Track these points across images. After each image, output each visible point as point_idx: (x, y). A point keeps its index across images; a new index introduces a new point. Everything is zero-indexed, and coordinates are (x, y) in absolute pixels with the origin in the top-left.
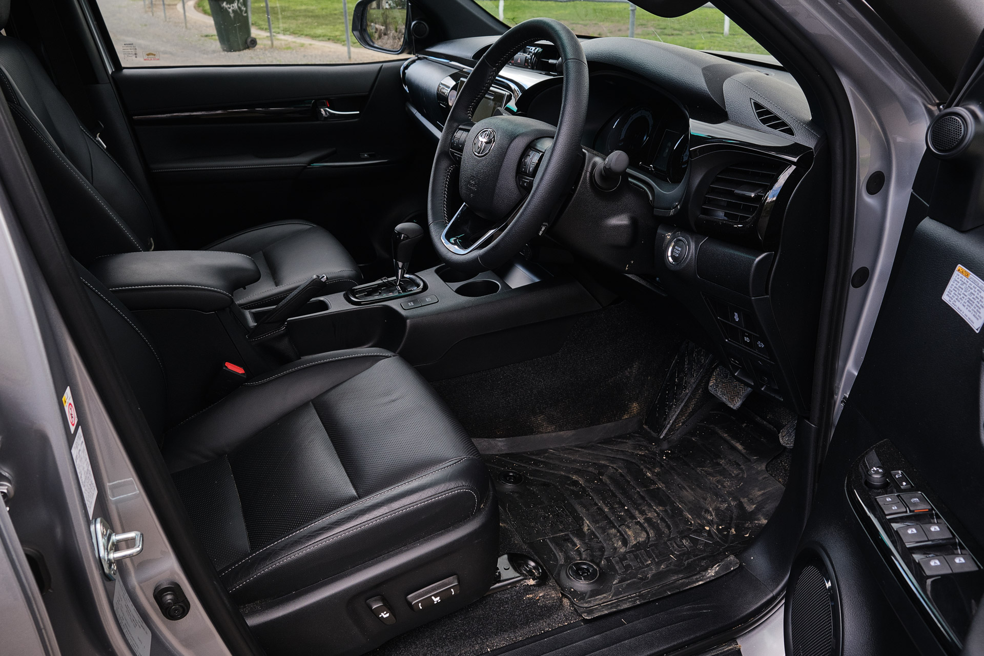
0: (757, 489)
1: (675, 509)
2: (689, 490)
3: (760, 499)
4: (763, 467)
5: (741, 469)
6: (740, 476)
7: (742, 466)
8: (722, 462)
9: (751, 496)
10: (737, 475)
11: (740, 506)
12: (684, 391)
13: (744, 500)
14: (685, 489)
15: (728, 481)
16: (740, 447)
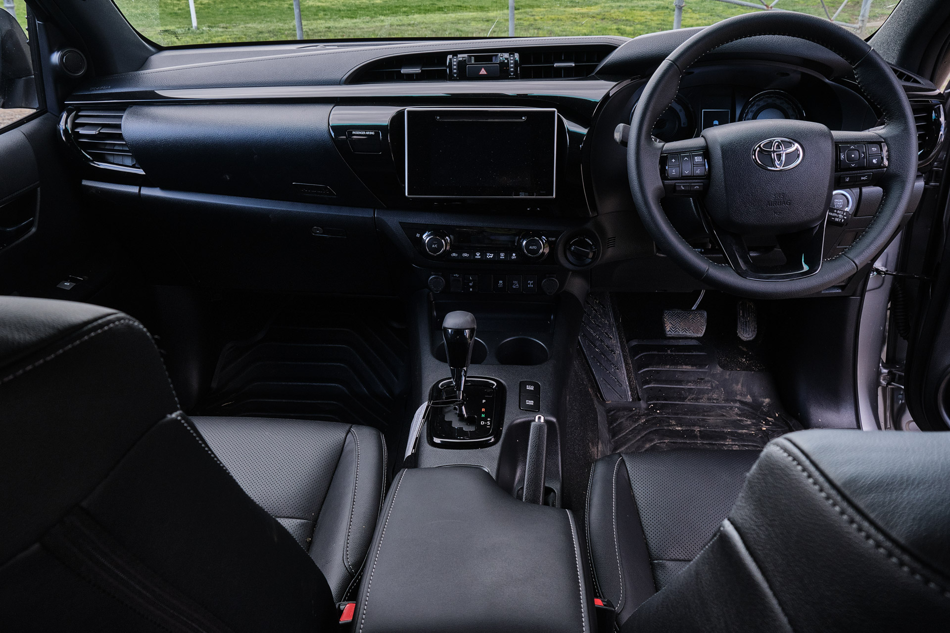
0: (734, 385)
1: (731, 434)
2: (709, 418)
3: (745, 390)
4: (719, 369)
5: (708, 381)
6: (714, 385)
7: (707, 379)
8: (691, 386)
9: (738, 393)
10: (712, 386)
11: (741, 402)
12: (614, 354)
13: (738, 398)
14: (706, 419)
15: (713, 394)
16: (688, 368)
